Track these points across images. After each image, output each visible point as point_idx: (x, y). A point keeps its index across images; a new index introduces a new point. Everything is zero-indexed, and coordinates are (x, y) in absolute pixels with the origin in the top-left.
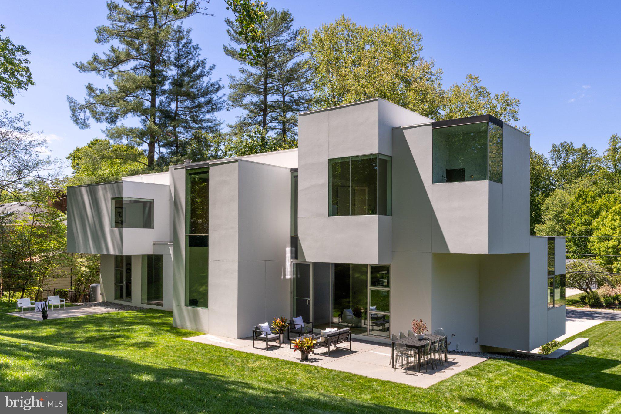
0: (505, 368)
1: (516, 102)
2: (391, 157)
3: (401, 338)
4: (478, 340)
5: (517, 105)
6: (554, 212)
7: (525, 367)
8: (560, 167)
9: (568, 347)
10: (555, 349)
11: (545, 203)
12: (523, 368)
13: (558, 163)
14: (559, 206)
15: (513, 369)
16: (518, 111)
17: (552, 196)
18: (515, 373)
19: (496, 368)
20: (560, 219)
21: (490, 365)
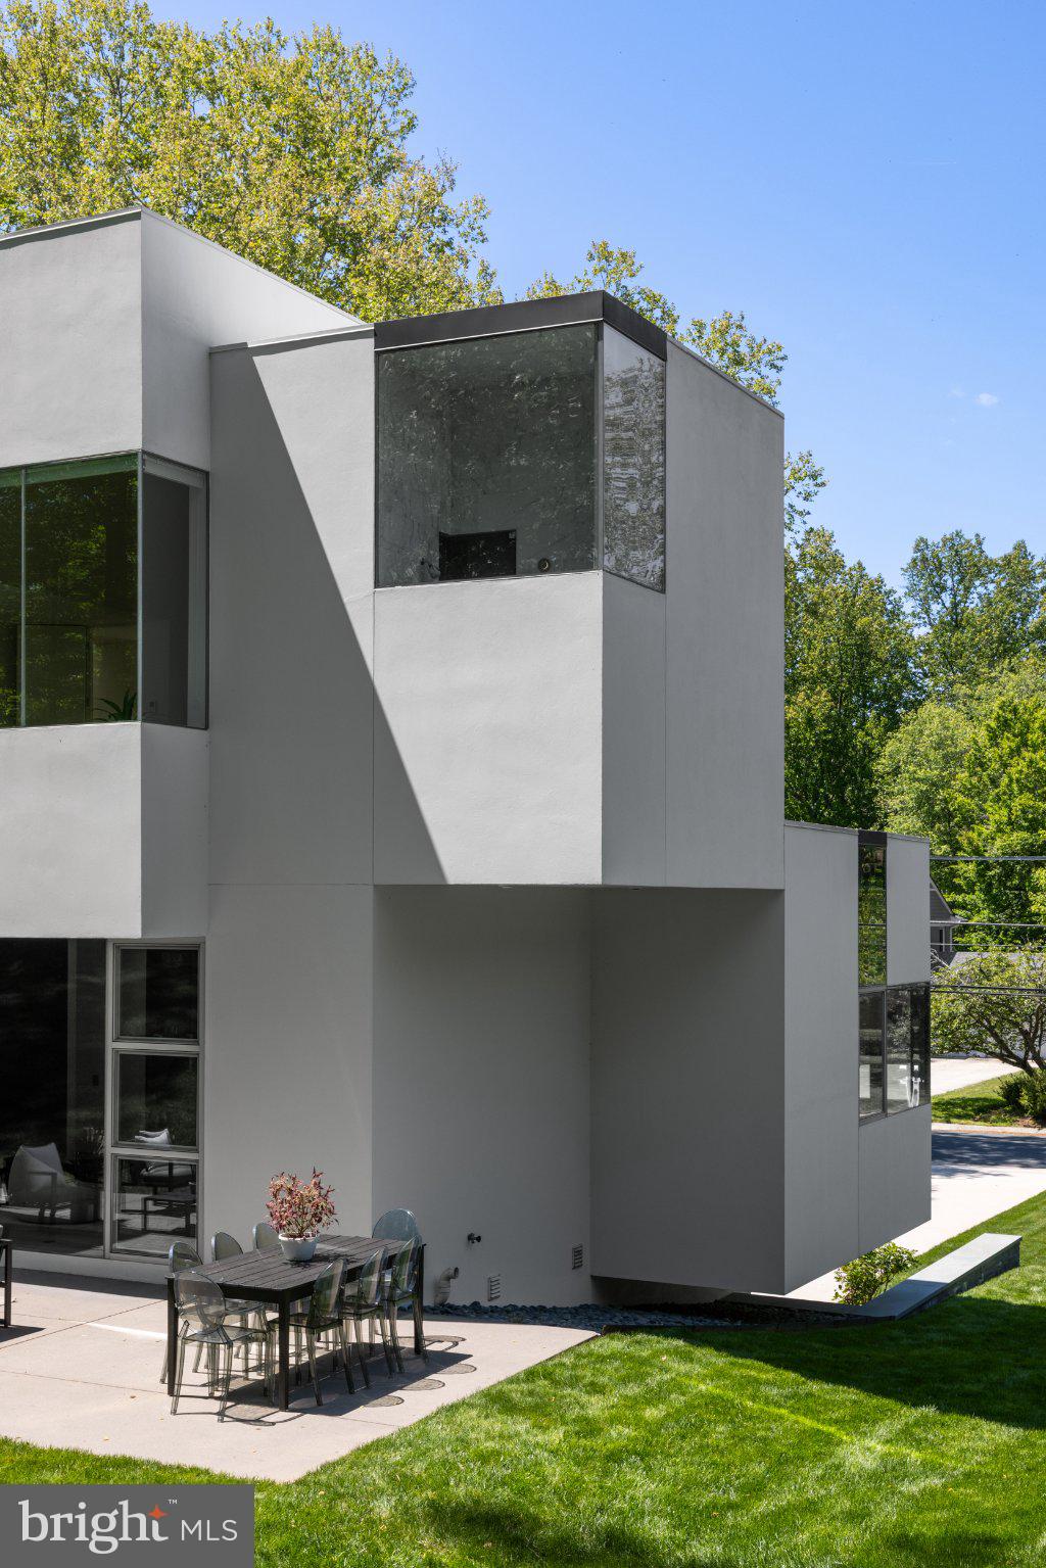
0: (664, 1369)
1: (770, 352)
2: (206, 474)
3: (217, 1258)
4: (586, 1258)
5: (773, 366)
6: (917, 784)
7: (749, 1362)
8: (942, 622)
9: (944, 1272)
10: (898, 1279)
11: (889, 749)
12: (742, 1365)
13: (935, 608)
14: (936, 763)
15: (698, 1369)
16: (778, 389)
17: (910, 728)
18: (703, 1387)
19: (623, 1372)
20: (937, 808)
21: (602, 1359)
